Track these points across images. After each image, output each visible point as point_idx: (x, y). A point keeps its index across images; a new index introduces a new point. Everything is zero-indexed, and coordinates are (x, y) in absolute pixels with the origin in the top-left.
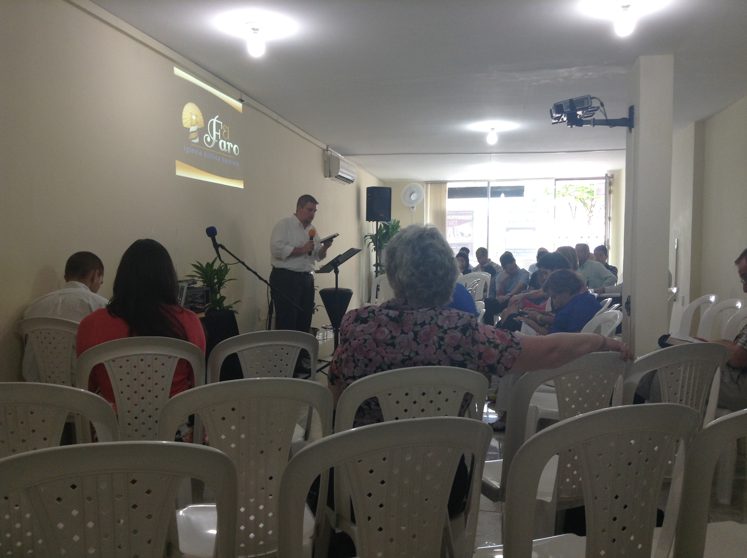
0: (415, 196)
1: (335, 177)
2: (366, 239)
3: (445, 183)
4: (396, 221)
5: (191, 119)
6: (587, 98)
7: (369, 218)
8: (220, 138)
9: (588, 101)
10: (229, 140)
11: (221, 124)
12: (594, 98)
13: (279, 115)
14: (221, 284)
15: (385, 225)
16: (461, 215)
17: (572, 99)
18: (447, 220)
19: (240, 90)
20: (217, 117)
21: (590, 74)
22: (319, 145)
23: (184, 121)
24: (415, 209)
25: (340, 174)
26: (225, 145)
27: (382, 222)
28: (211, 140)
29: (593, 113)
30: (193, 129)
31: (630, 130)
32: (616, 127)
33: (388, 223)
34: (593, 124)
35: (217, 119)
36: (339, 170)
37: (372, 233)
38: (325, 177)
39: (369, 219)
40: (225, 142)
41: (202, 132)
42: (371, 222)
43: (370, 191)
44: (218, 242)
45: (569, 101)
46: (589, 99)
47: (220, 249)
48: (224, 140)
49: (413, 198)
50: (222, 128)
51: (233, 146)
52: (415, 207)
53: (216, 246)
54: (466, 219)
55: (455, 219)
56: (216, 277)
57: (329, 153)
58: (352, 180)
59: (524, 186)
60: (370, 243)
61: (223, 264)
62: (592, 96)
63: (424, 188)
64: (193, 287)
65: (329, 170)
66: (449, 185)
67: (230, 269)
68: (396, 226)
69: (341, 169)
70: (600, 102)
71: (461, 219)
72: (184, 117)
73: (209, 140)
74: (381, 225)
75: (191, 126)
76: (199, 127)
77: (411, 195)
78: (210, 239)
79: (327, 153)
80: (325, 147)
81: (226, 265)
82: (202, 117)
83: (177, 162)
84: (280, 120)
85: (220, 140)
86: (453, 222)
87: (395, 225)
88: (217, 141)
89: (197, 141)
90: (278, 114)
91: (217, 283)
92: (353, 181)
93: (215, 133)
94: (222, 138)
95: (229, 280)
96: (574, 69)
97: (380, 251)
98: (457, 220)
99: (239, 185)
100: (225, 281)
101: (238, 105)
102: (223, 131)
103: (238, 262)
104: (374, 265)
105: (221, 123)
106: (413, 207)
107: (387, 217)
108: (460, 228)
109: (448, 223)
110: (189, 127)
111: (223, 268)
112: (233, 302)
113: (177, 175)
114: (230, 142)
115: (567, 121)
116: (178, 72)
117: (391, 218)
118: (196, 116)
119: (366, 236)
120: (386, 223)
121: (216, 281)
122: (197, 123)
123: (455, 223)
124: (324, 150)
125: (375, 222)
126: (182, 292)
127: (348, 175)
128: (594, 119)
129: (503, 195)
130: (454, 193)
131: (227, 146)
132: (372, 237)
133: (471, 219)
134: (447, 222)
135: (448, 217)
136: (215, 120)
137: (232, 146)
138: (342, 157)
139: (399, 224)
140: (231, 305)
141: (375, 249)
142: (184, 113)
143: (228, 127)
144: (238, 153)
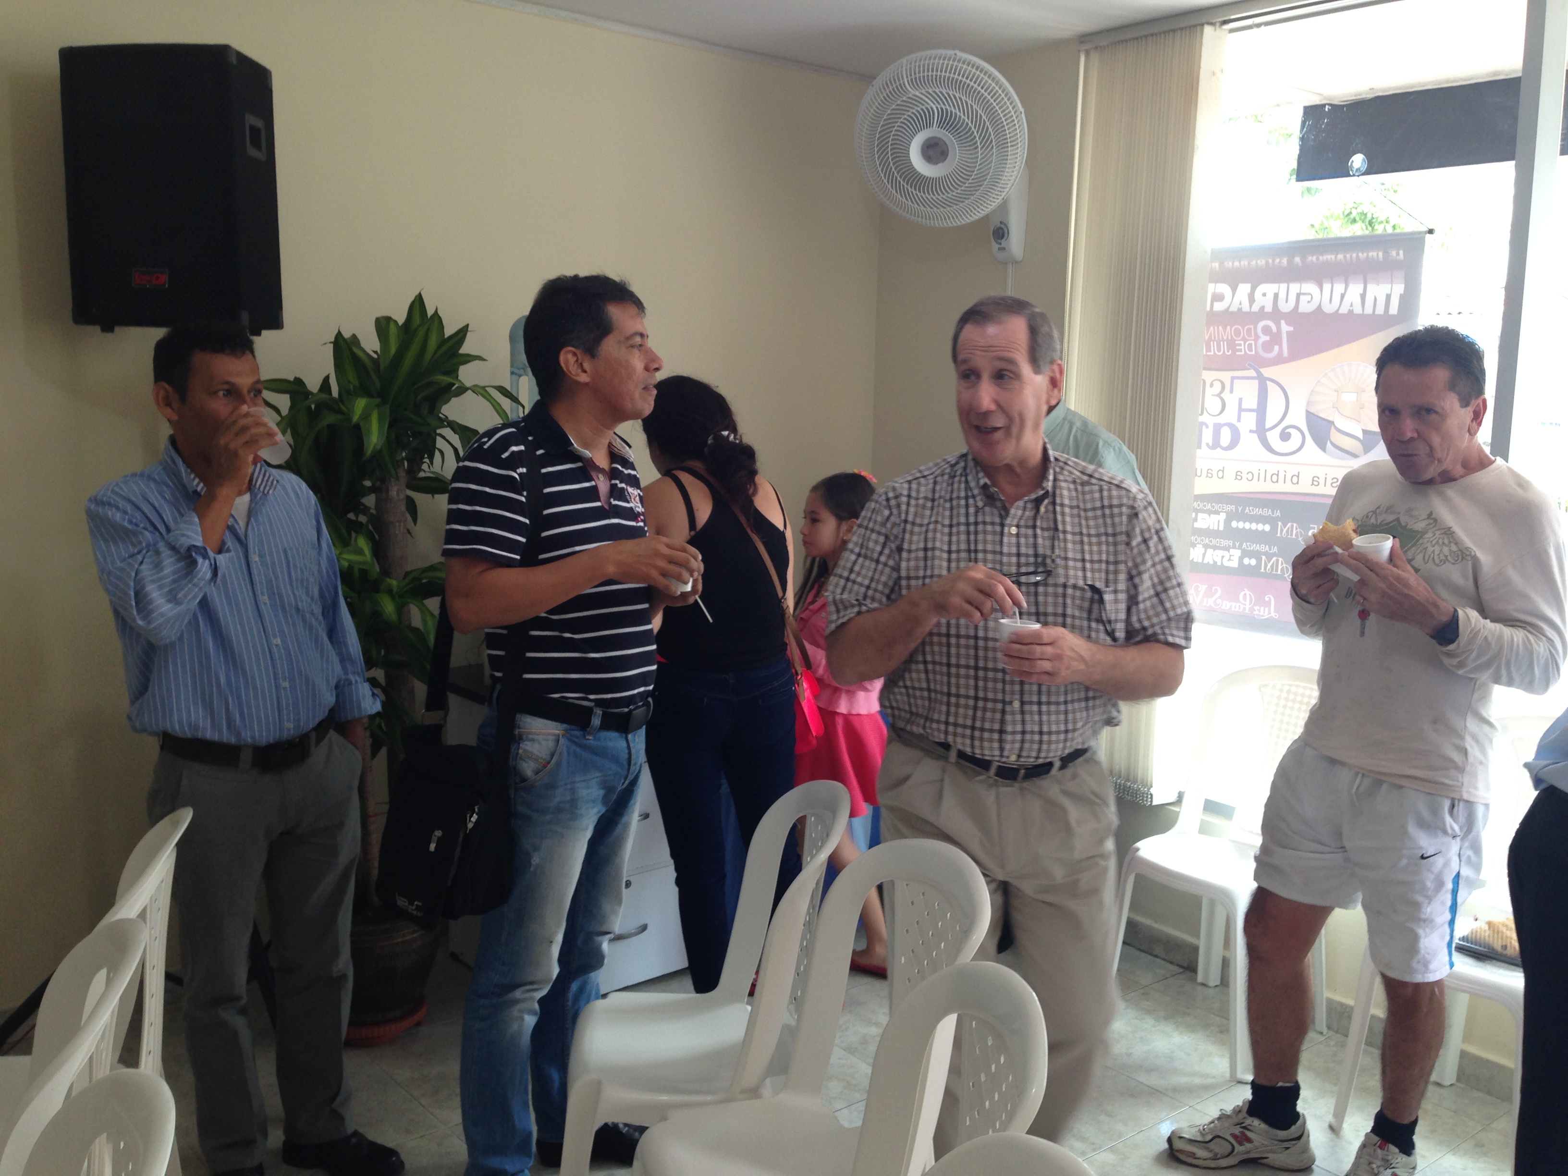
98: (1294, 316)
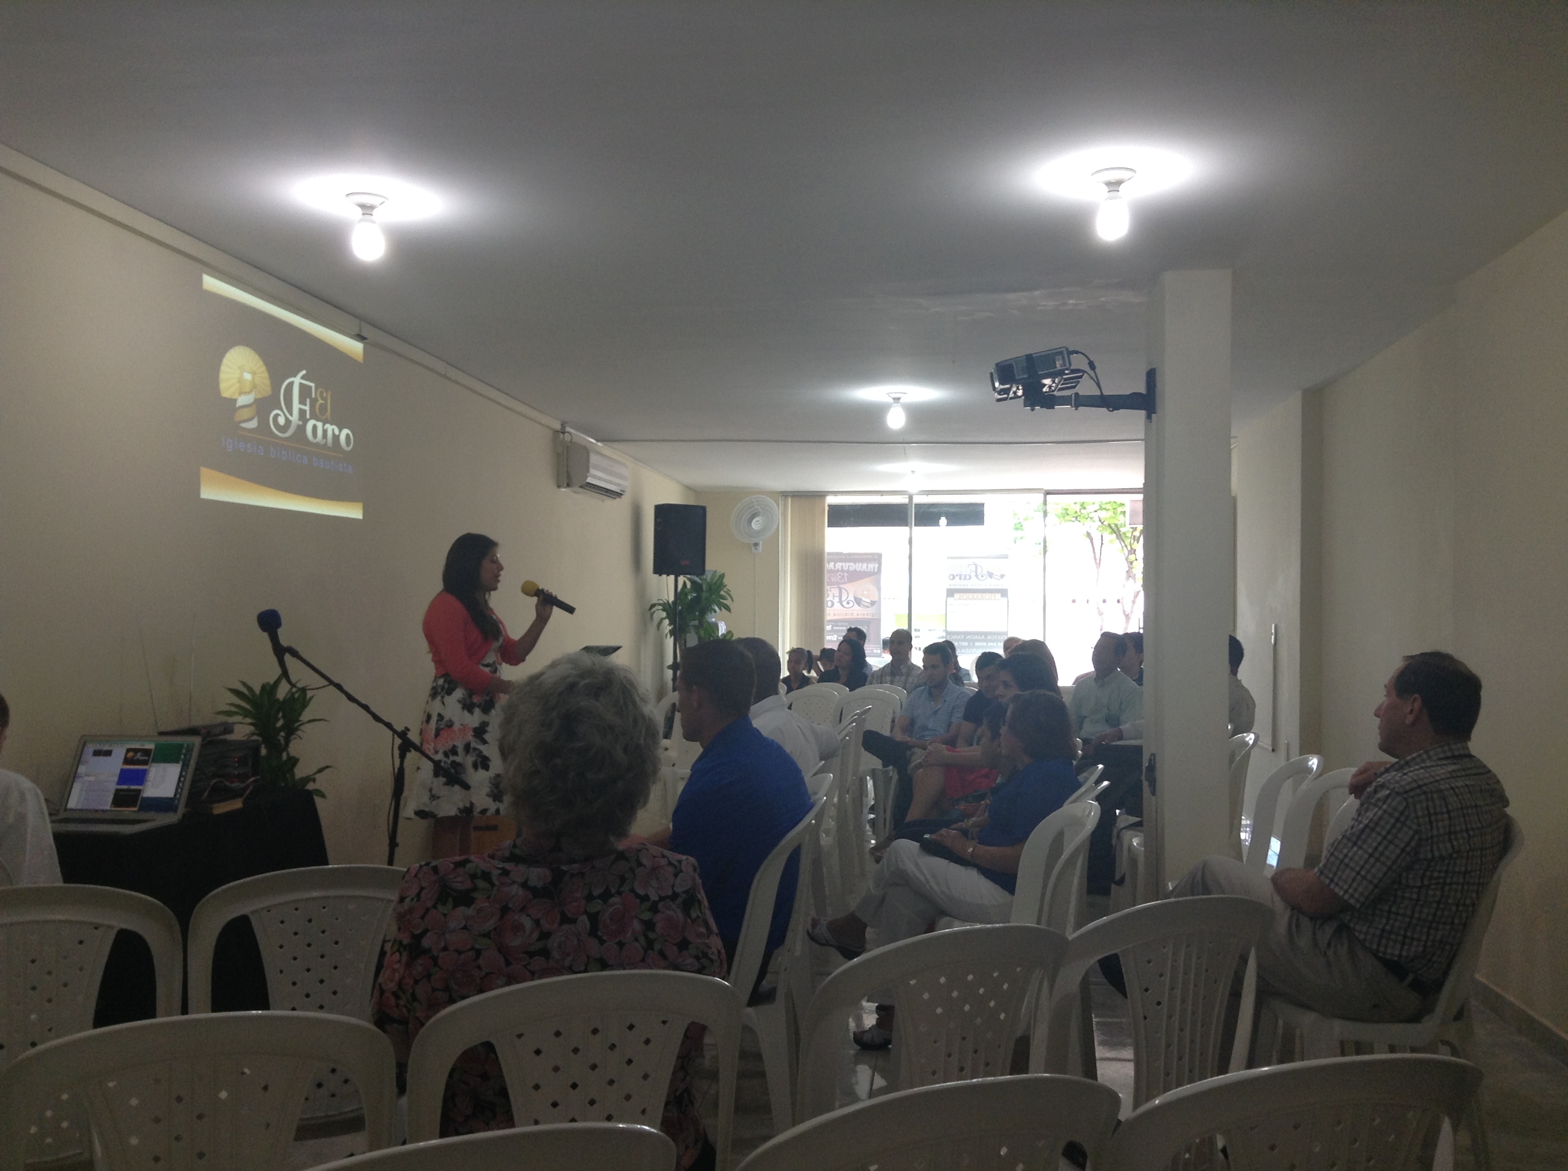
0: (761, 521)
1: (581, 487)
2: (654, 612)
3: (821, 495)
4: (718, 574)
5: (241, 380)
6: (1061, 353)
7: (660, 568)
8: (308, 417)
9: (1063, 358)
10: (329, 419)
11: (310, 387)
12: (1077, 352)
13: (450, 365)
14: (291, 729)
15: (693, 582)
16: (855, 561)
17: (1031, 355)
18: (826, 572)
19: (356, 317)
20: (304, 372)
21: (1071, 302)
22: (543, 422)
23: (223, 386)
24: (760, 548)
25: (589, 480)
26: (320, 430)
27: (688, 576)
28: (288, 422)
29: (1075, 382)
30: (242, 400)
31: (1149, 417)
32: (1122, 411)
33: (701, 579)
34: (1075, 404)
35: (303, 378)
36: (589, 472)
37: (666, 600)
38: (559, 487)
39: (659, 570)
40: (319, 425)
41: (264, 406)
42: (664, 576)
43: (662, 511)
44: (284, 641)
45: (1025, 357)
46: (1065, 353)
47: (288, 657)
48: (318, 420)
49: (756, 525)
50: (313, 396)
51: (340, 432)
52: (761, 546)
53: (280, 651)
54: (866, 570)
55: (842, 569)
56: (280, 715)
57: (567, 437)
58: (619, 491)
59: (983, 504)
60: (662, 619)
61: (294, 690)
62: (1071, 349)
63: (778, 507)
64: (225, 741)
65: (568, 473)
66: (831, 500)
67: (313, 697)
68: (718, 584)
69: (592, 471)
70: (1088, 361)
71: (855, 570)
72: (222, 376)
73: (281, 421)
74: (685, 583)
75: (241, 394)
76: (260, 396)
77: (752, 520)
78: (265, 636)
79: (564, 437)
80: (558, 427)
81: (303, 690)
82: (266, 375)
83: (204, 471)
84: (454, 374)
85: (309, 420)
86: (840, 575)
87: (715, 583)
88: (301, 423)
89: (253, 424)
90: (447, 363)
91: (283, 728)
92: (621, 494)
93: (296, 406)
94: (314, 416)
95: (309, 722)
96: (1037, 293)
97: (683, 637)
98: (848, 571)
99: (353, 512)
100: (299, 723)
101: (354, 347)
102: (318, 401)
103: (327, 683)
104: (669, 667)
105: (312, 385)
106: (756, 545)
107: (699, 567)
108: (852, 589)
109: (829, 579)
110: (234, 397)
111: (296, 696)
112: (315, 770)
113: (203, 499)
114: (332, 424)
115: (1023, 397)
116: (211, 283)
117: (707, 568)
118: (254, 373)
119: (653, 606)
120: (697, 579)
121: (280, 723)
122: (254, 387)
123: (843, 577)
124: (556, 432)
125: (672, 577)
126: (188, 756)
127: (611, 482)
128: (1077, 394)
129: (943, 521)
130: (842, 516)
131: (325, 432)
132: (666, 607)
133: (876, 570)
134: (826, 576)
135: (829, 566)
136: (297, 380)
137: (337, 432)
138: (599, 444)
139: (724, 581)
140: (313, 776)
141: (672, 633)
142: (223, 368)
143: (329, 393)
144: (352, 445)
